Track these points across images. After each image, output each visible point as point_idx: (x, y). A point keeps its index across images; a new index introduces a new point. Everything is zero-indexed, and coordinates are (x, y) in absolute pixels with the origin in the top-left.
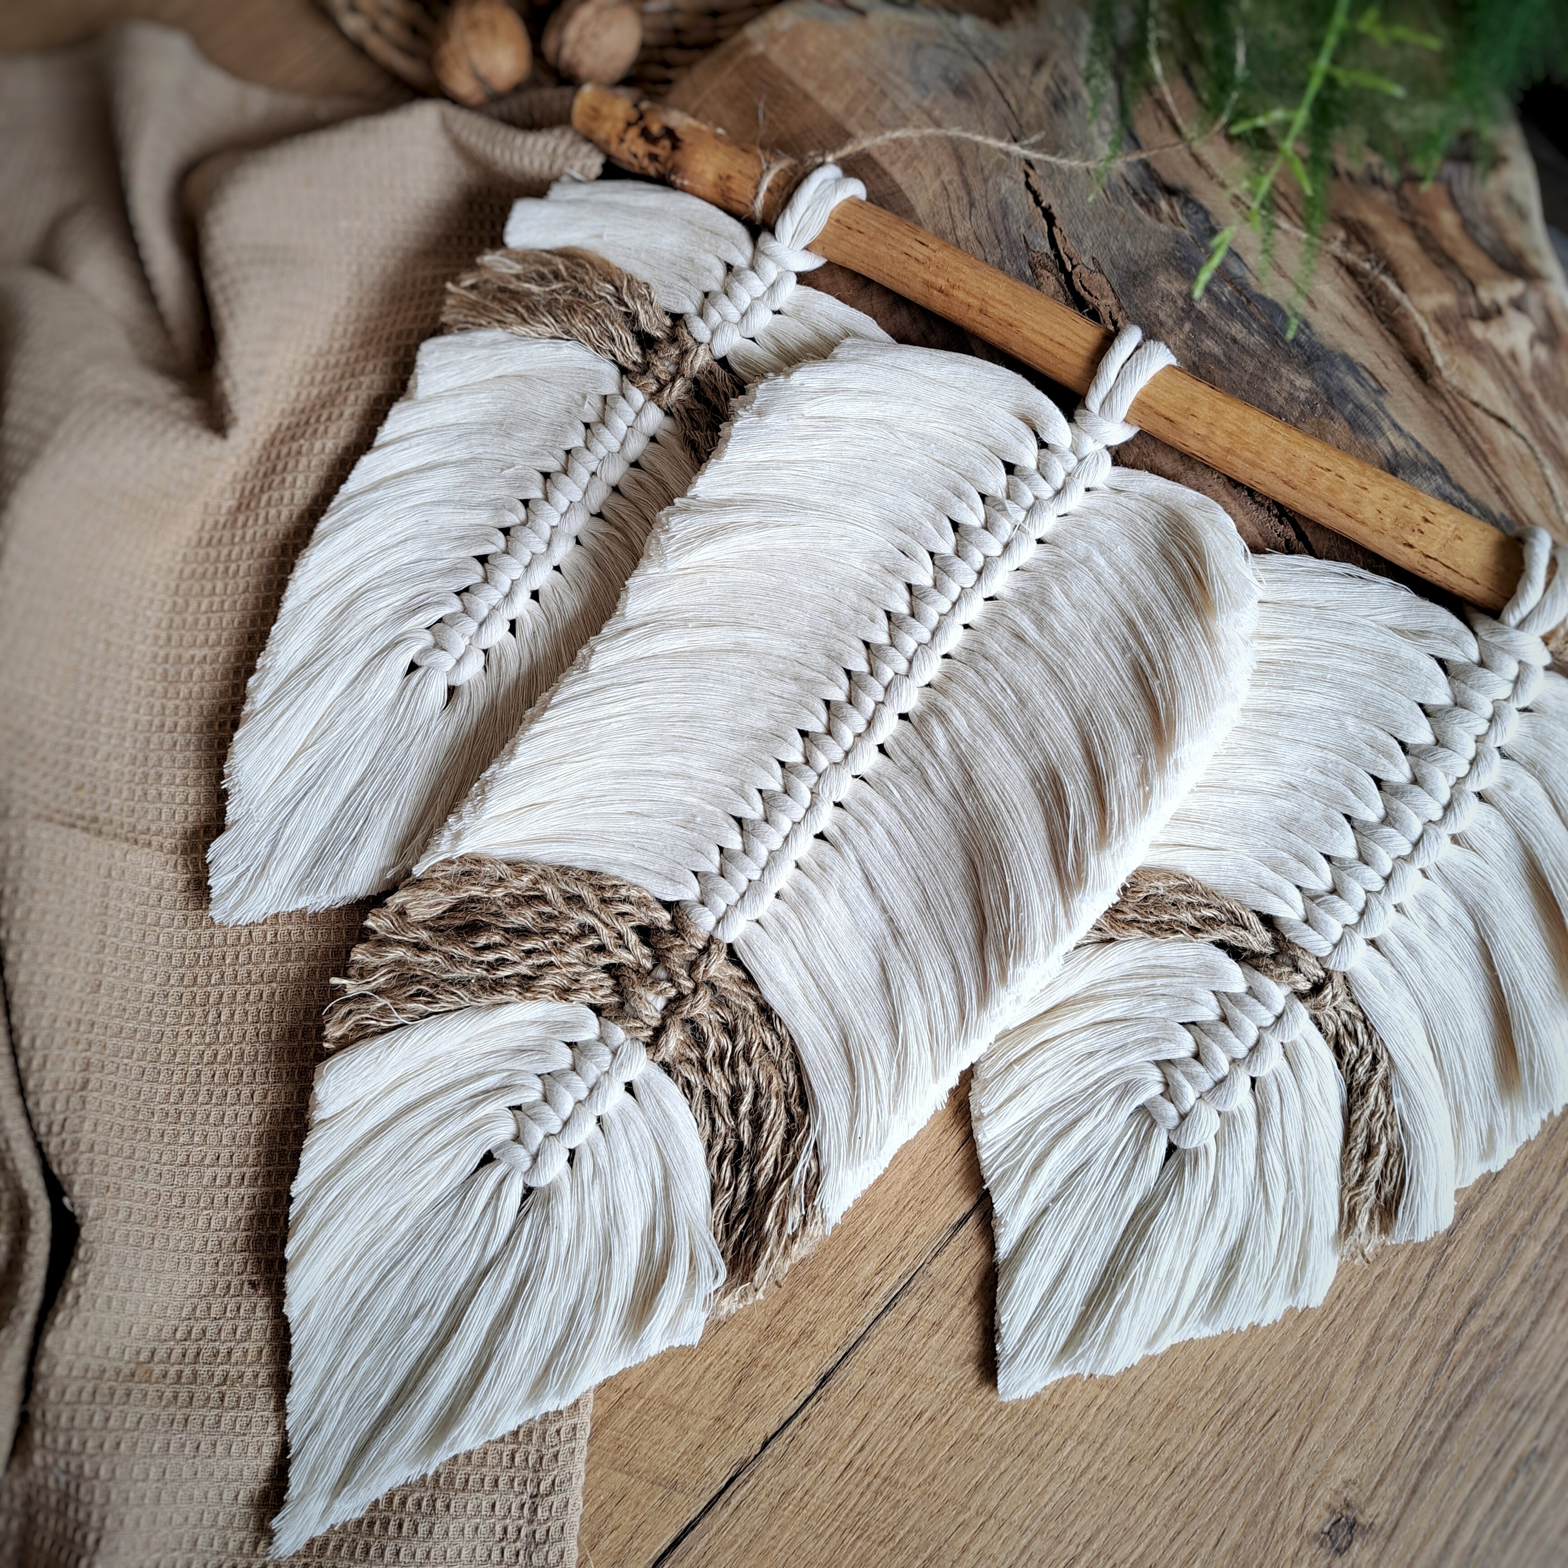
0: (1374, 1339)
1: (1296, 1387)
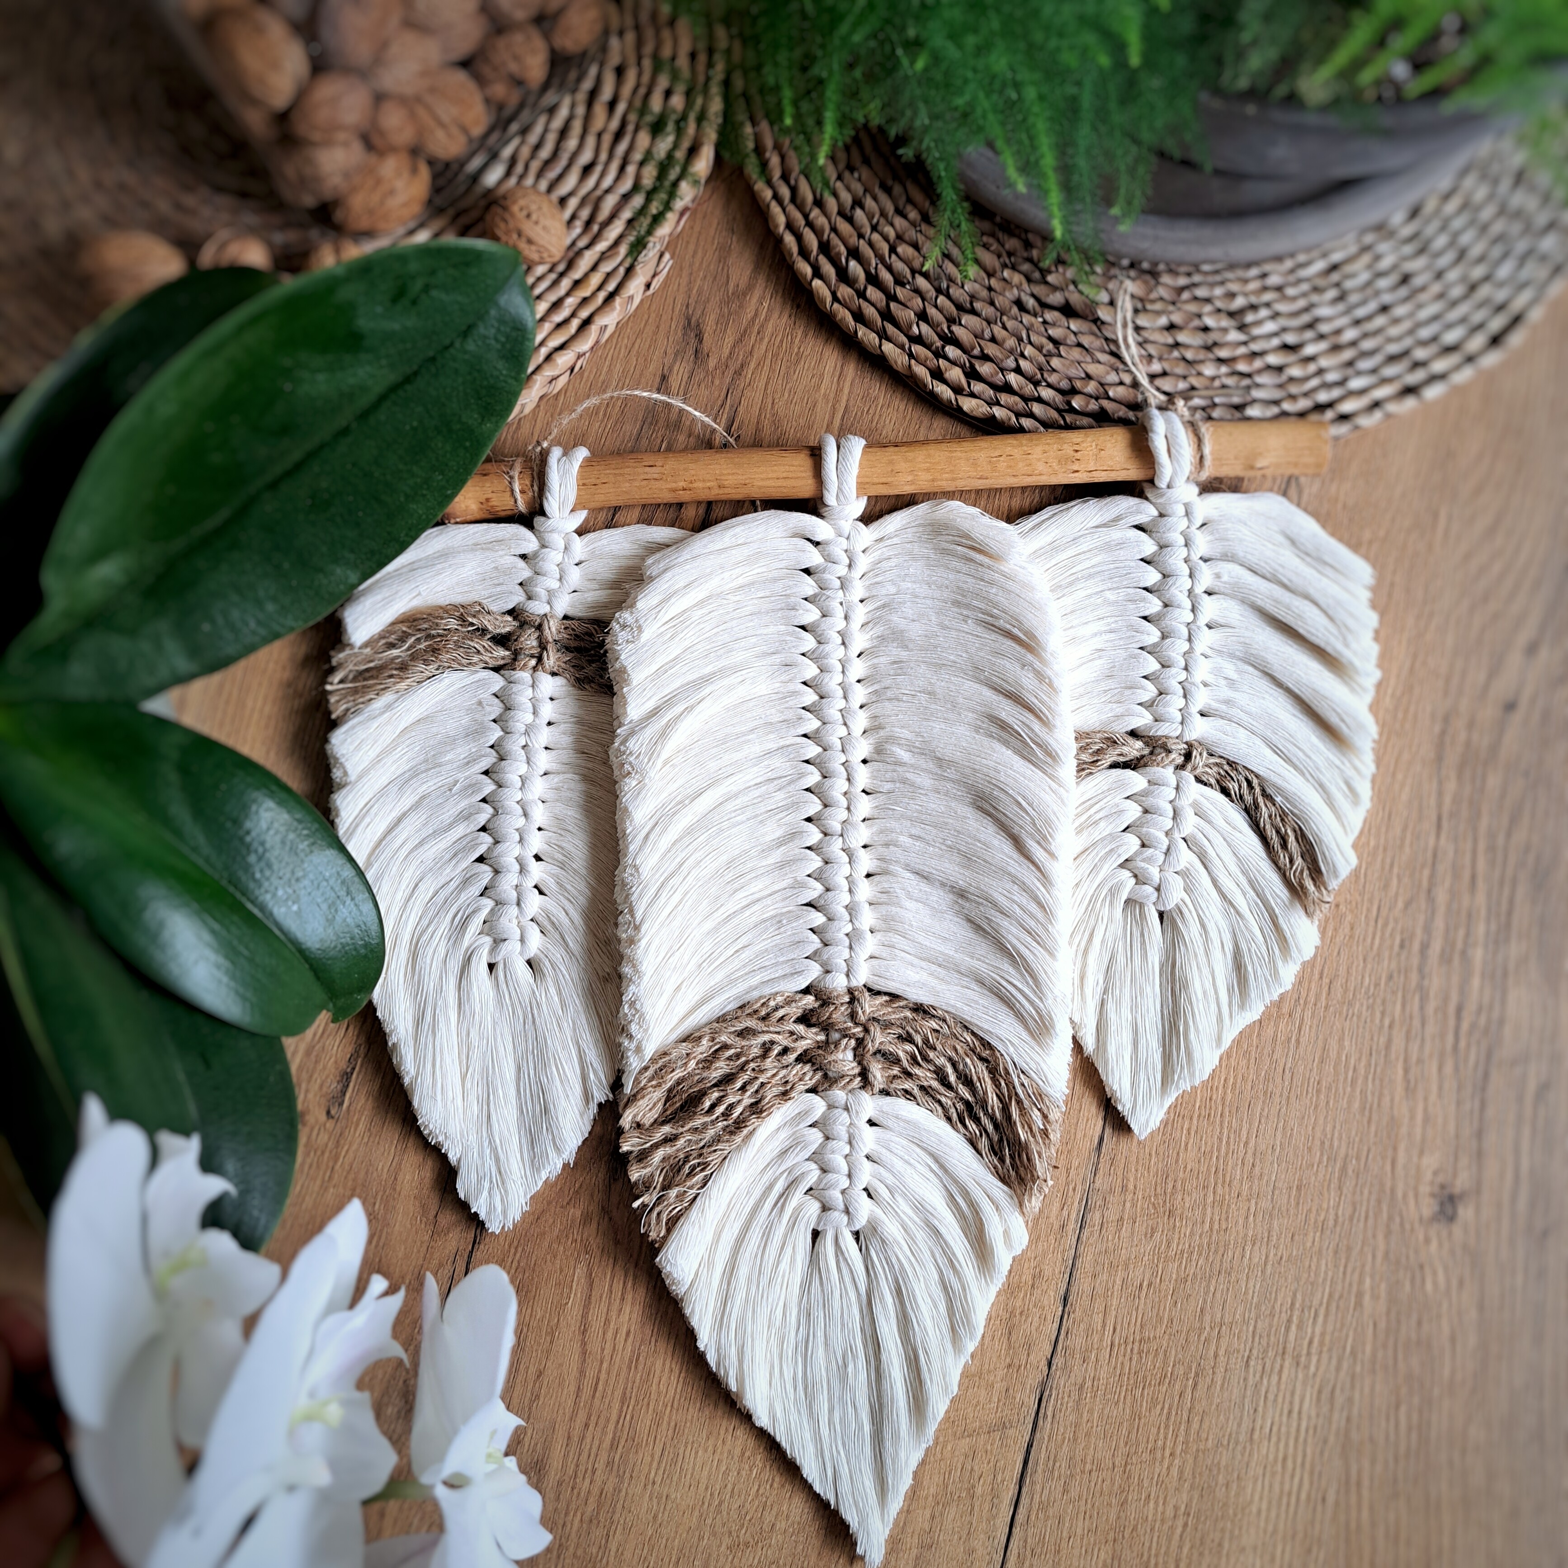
0: (1406, 1071)
1: (1373, 1128)
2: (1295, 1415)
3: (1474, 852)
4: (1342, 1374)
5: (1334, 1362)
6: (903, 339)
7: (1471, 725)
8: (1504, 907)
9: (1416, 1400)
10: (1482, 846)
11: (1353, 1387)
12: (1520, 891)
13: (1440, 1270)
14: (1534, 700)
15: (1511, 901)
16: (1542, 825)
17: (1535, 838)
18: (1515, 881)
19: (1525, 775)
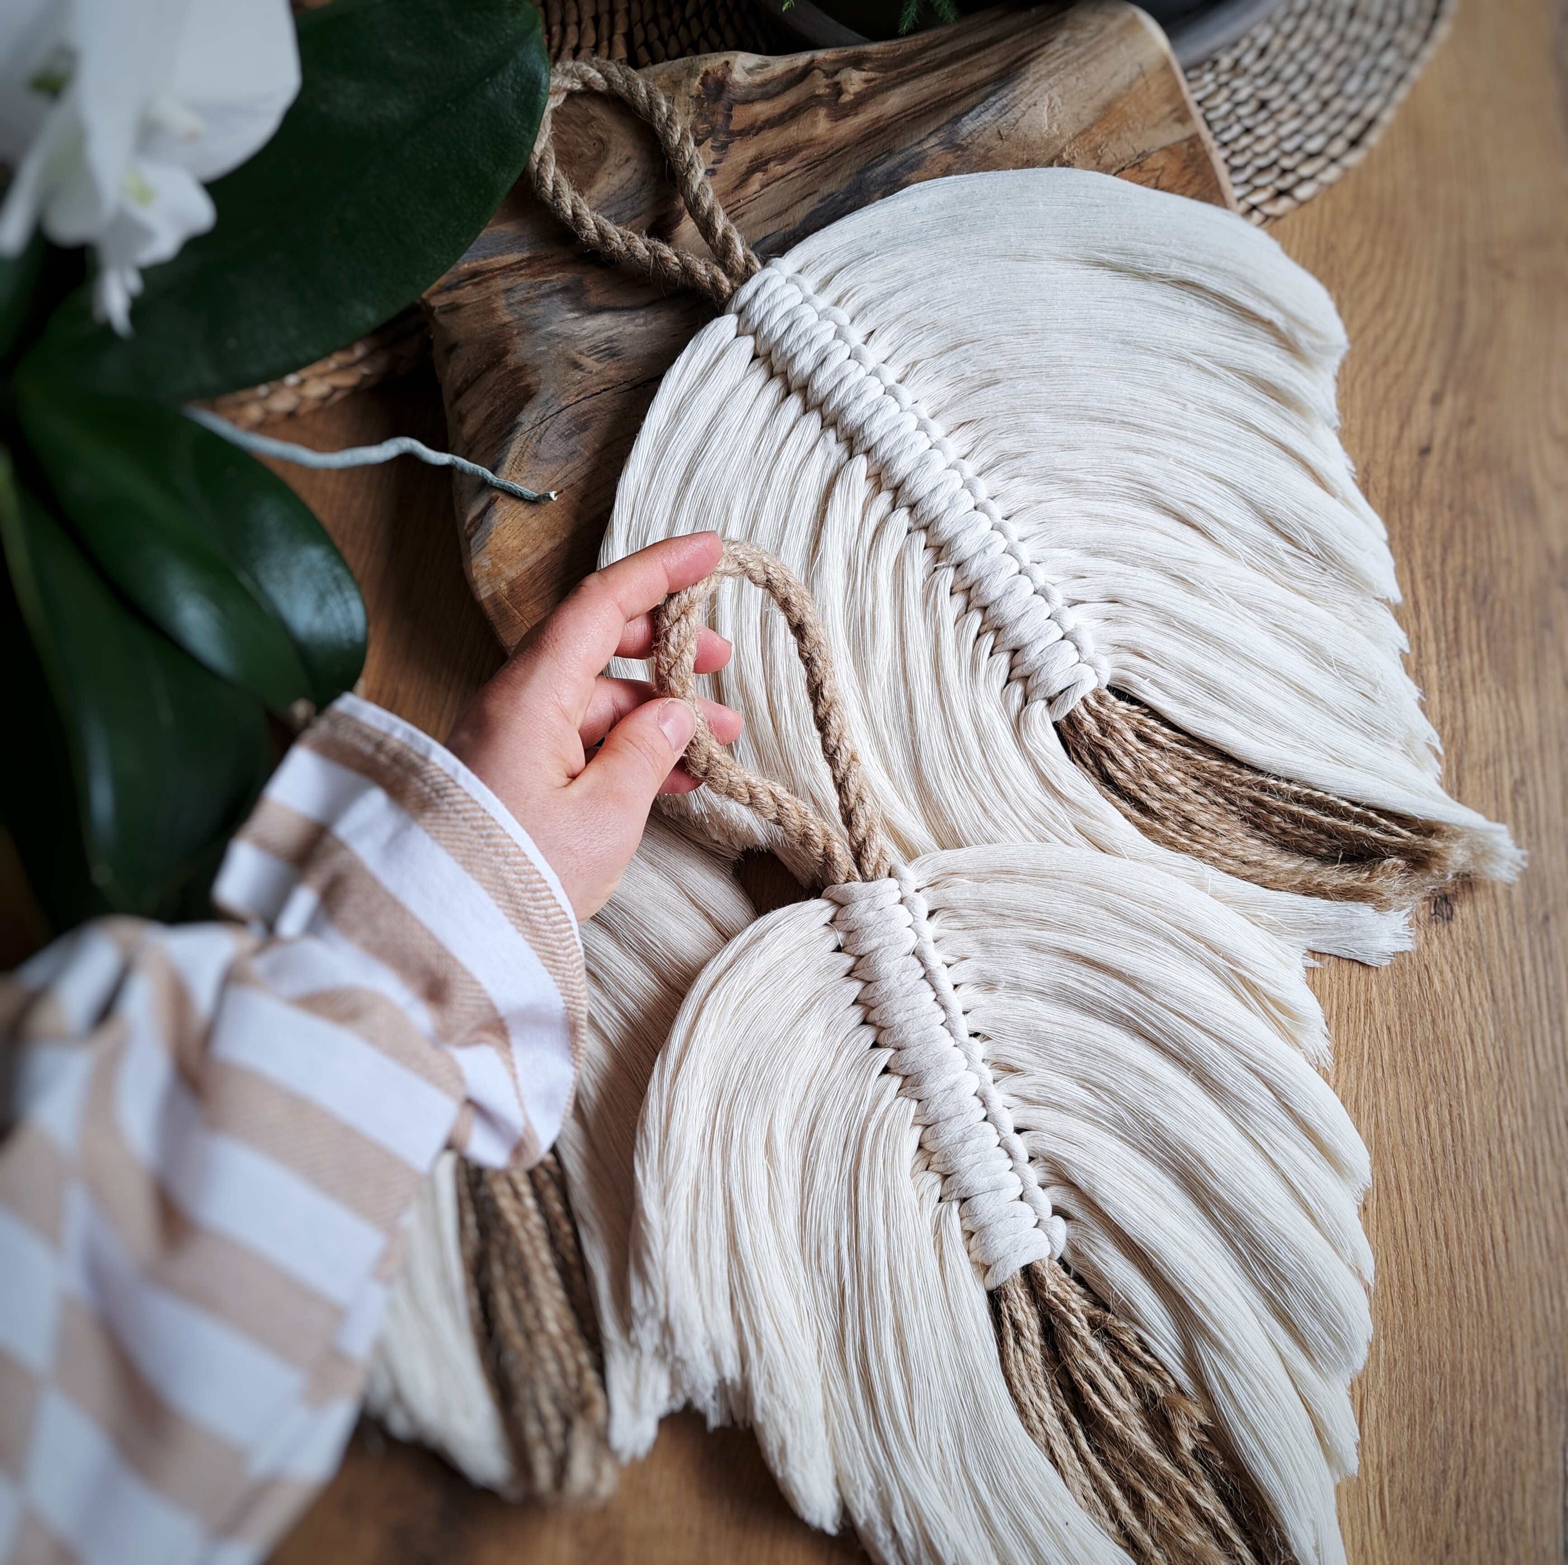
4: (1364, 1080)
5: (1353, 1071)
7: (1391, 469)
8: (1451, 627)
9: (1444, 1096)
10: (1419, 574)
11: (1376, 1093)
12: (1464, 609)
13: (1446, 969)
14: (1446, 442)
15: (1456, 620)
16: (1474, 549)
17: (1470, 561)
18: (1457, 602)
19: (1450, 507)
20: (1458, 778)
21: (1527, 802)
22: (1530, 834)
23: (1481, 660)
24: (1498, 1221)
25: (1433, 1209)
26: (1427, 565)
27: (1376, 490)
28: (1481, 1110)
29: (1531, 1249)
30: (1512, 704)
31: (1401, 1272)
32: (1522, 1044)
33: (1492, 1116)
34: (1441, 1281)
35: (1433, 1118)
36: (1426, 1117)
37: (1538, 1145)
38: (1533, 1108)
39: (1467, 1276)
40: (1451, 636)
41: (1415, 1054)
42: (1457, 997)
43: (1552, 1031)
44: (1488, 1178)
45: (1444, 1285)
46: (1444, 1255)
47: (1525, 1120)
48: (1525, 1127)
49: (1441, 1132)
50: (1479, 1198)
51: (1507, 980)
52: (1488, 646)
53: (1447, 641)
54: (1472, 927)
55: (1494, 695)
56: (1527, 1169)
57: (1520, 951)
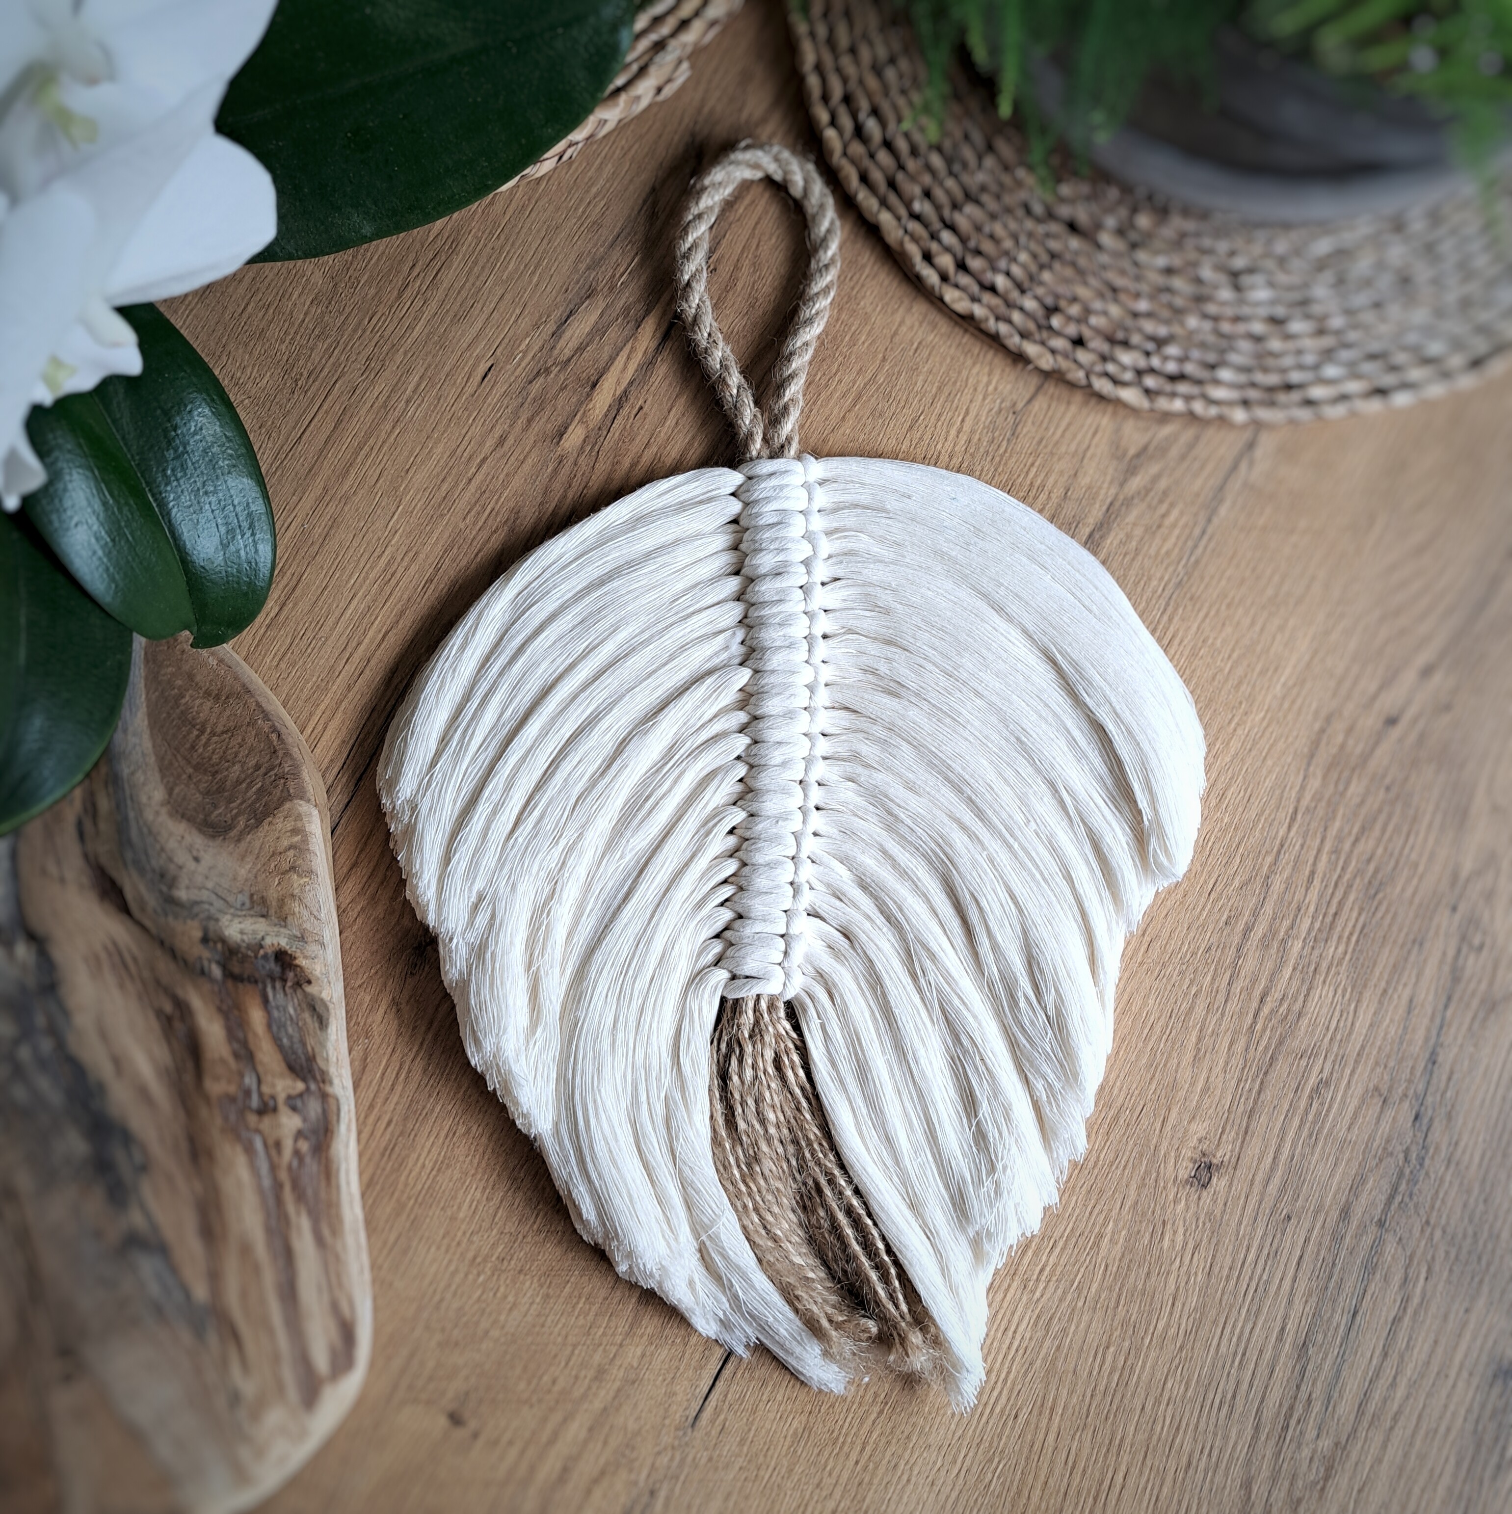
2: (1010, 1333)
3: (1319, 851)
4: (1065, 1305)
5: (1060, 1292)
6: (903, 212)
7: (1350, 731)
8: (1332, 910)
9: (1127, 1344)
10: (1327, 847)
11: (1070, 1320)
12: (1352, 897)
13: (1181, 1231)
14: (1415, 721)
15: (1341, 904)
16: (1390, 839)
17: (1380, 851)
18: (1350, 886)
19: (1388, 789)
20: (1272, 1058)
21: (1322, 1104)
22: (1310, 1136)
23: (1346, 953)
24: (1123, 1468)
25: (1073, 1438)
26: (1339, 838)
27: (1328, 744)
28: (1153, 1368)
29: (1141, 1501)
30: (1353, 1006)
31: (1022, 1481)
32: (1215, 1322)
33: (1159, 1376)
34: (1053, 1501)
35: (1109, 1358)
36: (1104, 1355)
37: (1187, 1415)
38: (1197, 1382)
39: (1077, 1504)
40: (1329, 919)
41: (1119, 1296)
42: (1178, 1260)
43: (1246, 1321)
44: (1133, 1428)
45: (1054, 1505)
46: (1065, 1480)
47: (1186, 1390)
48: (1184, 1396)
49: (1110, 1373)
50: (1117, 1442)
51: (1228, 1261)
52: (1357, 941)
53: (1322, 922)
54: (1221, 1202)
55: (1340, 992)
56: (1168, 1432)
57: (1251, 1239)
